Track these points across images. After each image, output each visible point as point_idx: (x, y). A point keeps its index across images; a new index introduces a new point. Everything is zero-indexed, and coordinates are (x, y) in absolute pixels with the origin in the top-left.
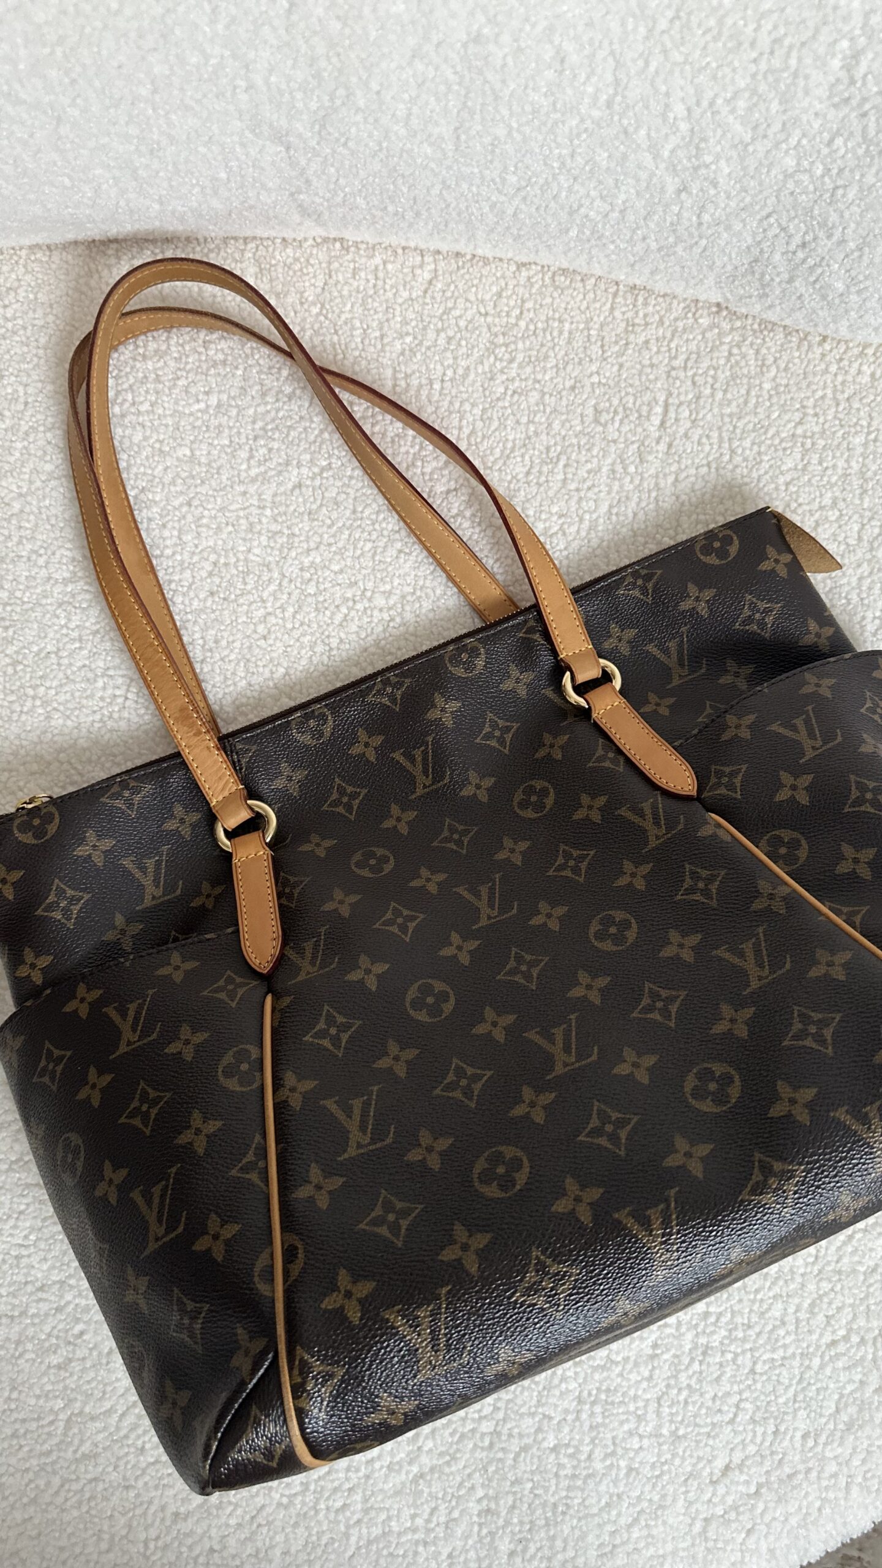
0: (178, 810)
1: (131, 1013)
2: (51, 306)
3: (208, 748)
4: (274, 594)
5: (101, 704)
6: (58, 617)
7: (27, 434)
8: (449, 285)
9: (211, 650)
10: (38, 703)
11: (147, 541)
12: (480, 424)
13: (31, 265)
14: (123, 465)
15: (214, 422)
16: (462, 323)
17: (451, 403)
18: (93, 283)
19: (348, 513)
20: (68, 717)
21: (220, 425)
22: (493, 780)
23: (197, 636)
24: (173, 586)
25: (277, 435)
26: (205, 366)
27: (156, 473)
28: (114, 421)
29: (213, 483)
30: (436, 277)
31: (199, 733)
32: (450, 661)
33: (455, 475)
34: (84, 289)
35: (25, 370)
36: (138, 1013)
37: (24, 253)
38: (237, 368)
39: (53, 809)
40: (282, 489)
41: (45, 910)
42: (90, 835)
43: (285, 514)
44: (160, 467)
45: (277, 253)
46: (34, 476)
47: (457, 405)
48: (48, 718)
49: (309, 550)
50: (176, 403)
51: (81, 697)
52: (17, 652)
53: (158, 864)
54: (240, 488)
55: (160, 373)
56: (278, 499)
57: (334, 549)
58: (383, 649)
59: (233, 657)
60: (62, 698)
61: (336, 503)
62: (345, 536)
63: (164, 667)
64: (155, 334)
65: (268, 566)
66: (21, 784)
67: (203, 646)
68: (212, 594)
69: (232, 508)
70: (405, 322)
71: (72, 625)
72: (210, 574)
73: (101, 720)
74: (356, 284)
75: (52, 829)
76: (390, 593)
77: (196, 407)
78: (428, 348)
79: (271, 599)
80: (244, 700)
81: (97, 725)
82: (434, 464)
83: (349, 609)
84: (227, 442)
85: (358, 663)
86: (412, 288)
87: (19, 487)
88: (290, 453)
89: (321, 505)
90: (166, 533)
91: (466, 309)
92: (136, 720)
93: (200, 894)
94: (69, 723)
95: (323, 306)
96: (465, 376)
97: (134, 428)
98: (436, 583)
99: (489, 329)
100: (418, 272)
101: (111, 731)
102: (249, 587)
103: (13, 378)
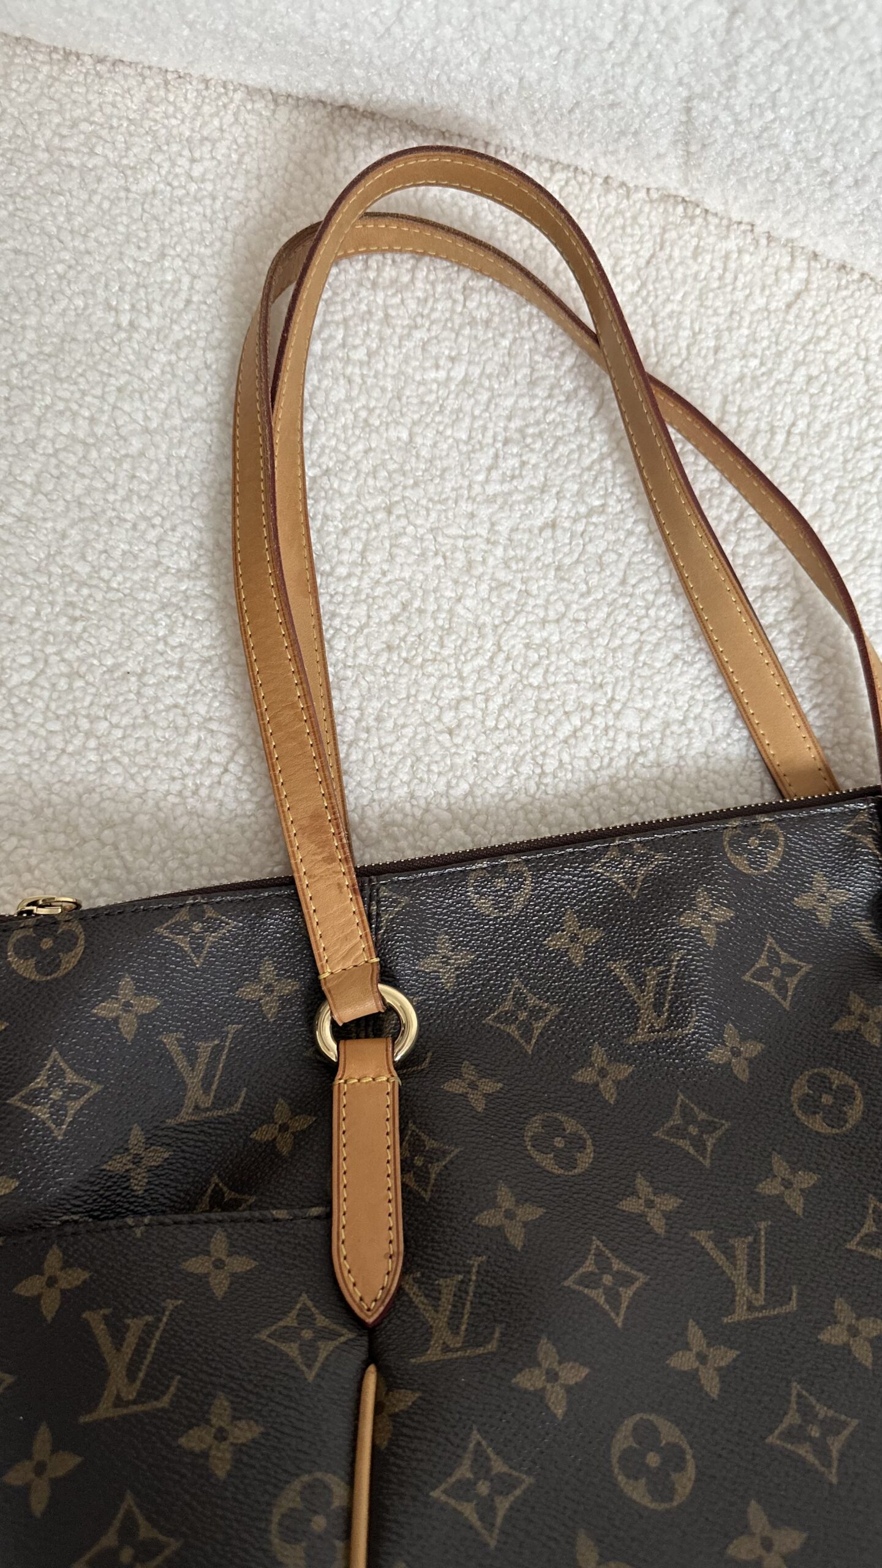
0: (268, 970)
1: (131, 1339)
2: (259, 178)
3: (340, 886)
4: (480, 671)
5: (186, 769)
6: (156, 624)
7: (178, 345)
8: (823, 306)
9: (368, 730)
10: (92, 743)
11: (316, 547)
12: (830, 507)
13: (243, 116)
14: (308, 428)
15: (452, 404)
16: (833, 363)
17: (795, 466)
18: (327, 163)
19: (614, 582)
20: (132, 777)
21: (460, 409)
22: (760, 1047)
23: (354, 704)
24: (337, 622)
25: (538, 445)
26: (458, 321)
27: (352, 453)
28: (311, 361)
29: (431, 489)
30: (807, 289)
31: (331, 859)
32: (731, 844)
33: (781, 568)
34: (312, 168)
35: (198, 255)
36: (143, 1344)
37: (238, 96)
38: (503, 335)
39: (77, 928)
40: (527, 524)
41: (25, 1099)
42: (126, 984)
43: (523, 559)
44: (360, 447)
45: (594, 195)
46: (174, 407)
47: (804, 471)
48: (102, 770)
49: (544, 622)
50: (407, 360)
51: (158, 752)
52: (81, 660)
53: (217, 1051)
54: (465, 507)
55: (392, 312)
56: (517, 536)
57: (581, 628)
58: (620, 794)
59: (397, 748)
60: (130, 745)
61: (601, 564)
62: (601, 615)
63: (303, 744)
64: (398, 258)
65: (480, 628)
66: (33, 861)
67: (358, 721)
68: (389, 648)
69: (447, 531)
70: (753, 339)
71: (174, 641)
72: (394, 619)
73: (180, 794)
74: (695, 268)
75: (69, 961)
76: (648, 714)
77: (432, 374)
78: (779, 383)
79: (474, 677)
80: (398, 817)
81: (171, 799)
82: (755, 545)
83: (584, 722)
84: (464, 437)
85: (577, 805)
86: (772, 295)
87: (147, 418)
88: (551, 474)
89: (578, 561)
90: (346, 544)
91: (841, 345)
92: (233, 805)
93: (271, 1120)
94: (131, 785)
95: (644, 285)
96: (824, 434)
97: (336, 379)
98: (719, 717)
99: (867, 381)
100: (785, 276)
101: (190, 813)
102: (446, 652)
103: (178, 262)
